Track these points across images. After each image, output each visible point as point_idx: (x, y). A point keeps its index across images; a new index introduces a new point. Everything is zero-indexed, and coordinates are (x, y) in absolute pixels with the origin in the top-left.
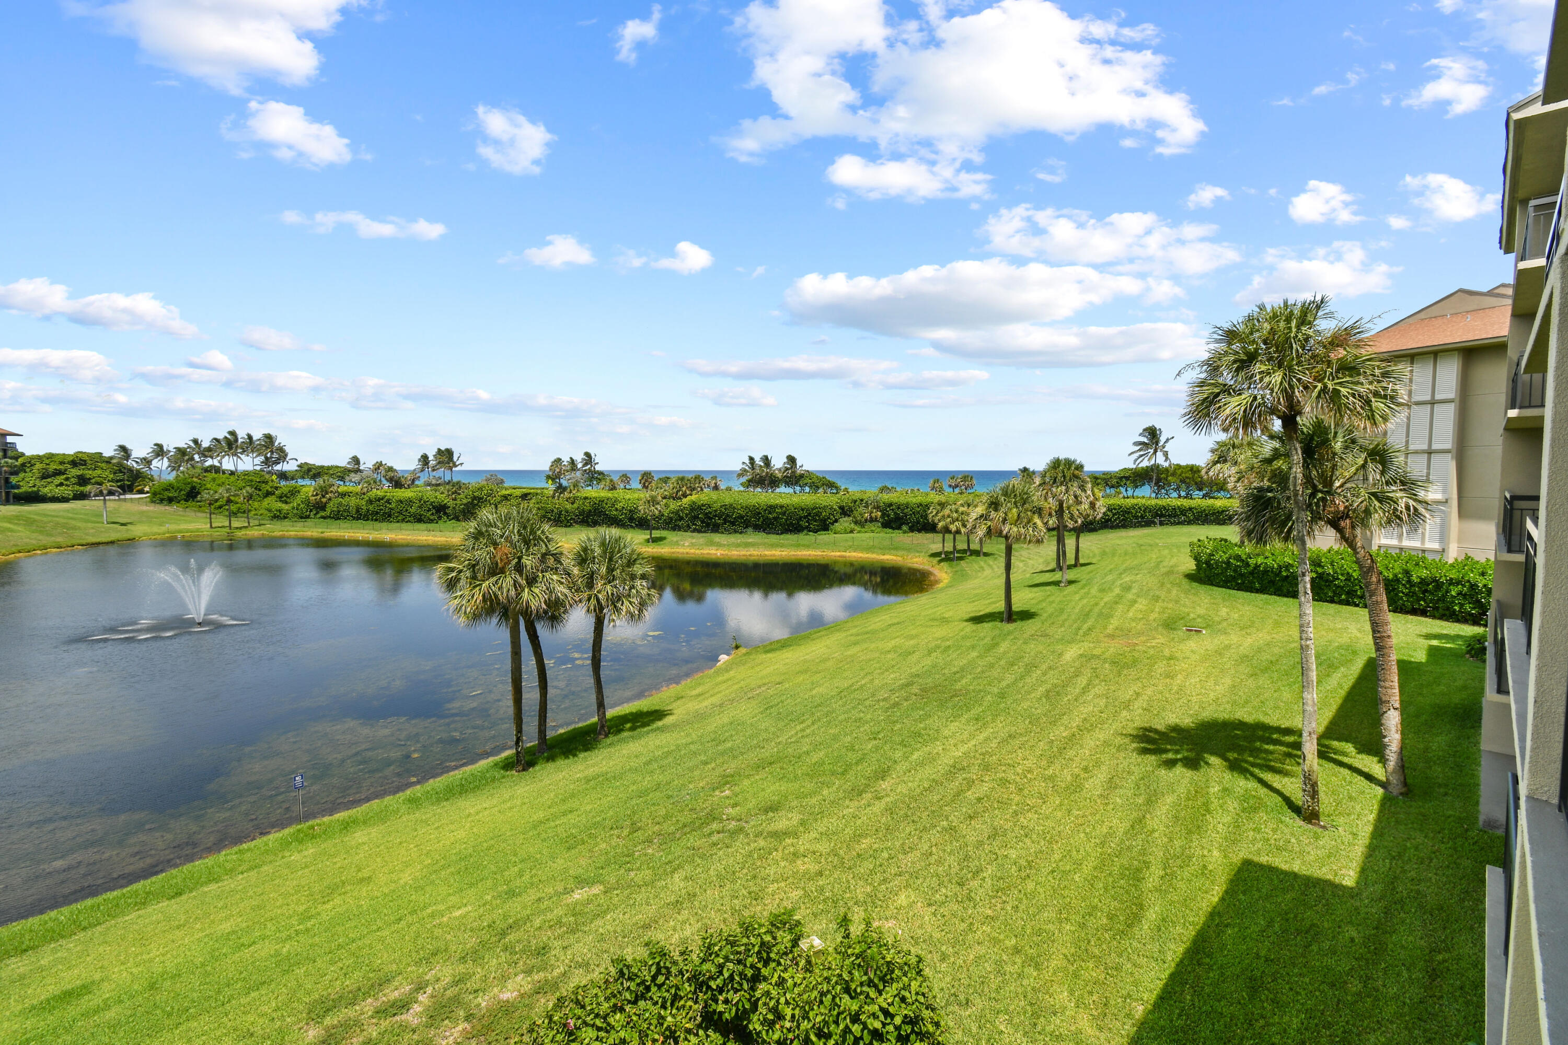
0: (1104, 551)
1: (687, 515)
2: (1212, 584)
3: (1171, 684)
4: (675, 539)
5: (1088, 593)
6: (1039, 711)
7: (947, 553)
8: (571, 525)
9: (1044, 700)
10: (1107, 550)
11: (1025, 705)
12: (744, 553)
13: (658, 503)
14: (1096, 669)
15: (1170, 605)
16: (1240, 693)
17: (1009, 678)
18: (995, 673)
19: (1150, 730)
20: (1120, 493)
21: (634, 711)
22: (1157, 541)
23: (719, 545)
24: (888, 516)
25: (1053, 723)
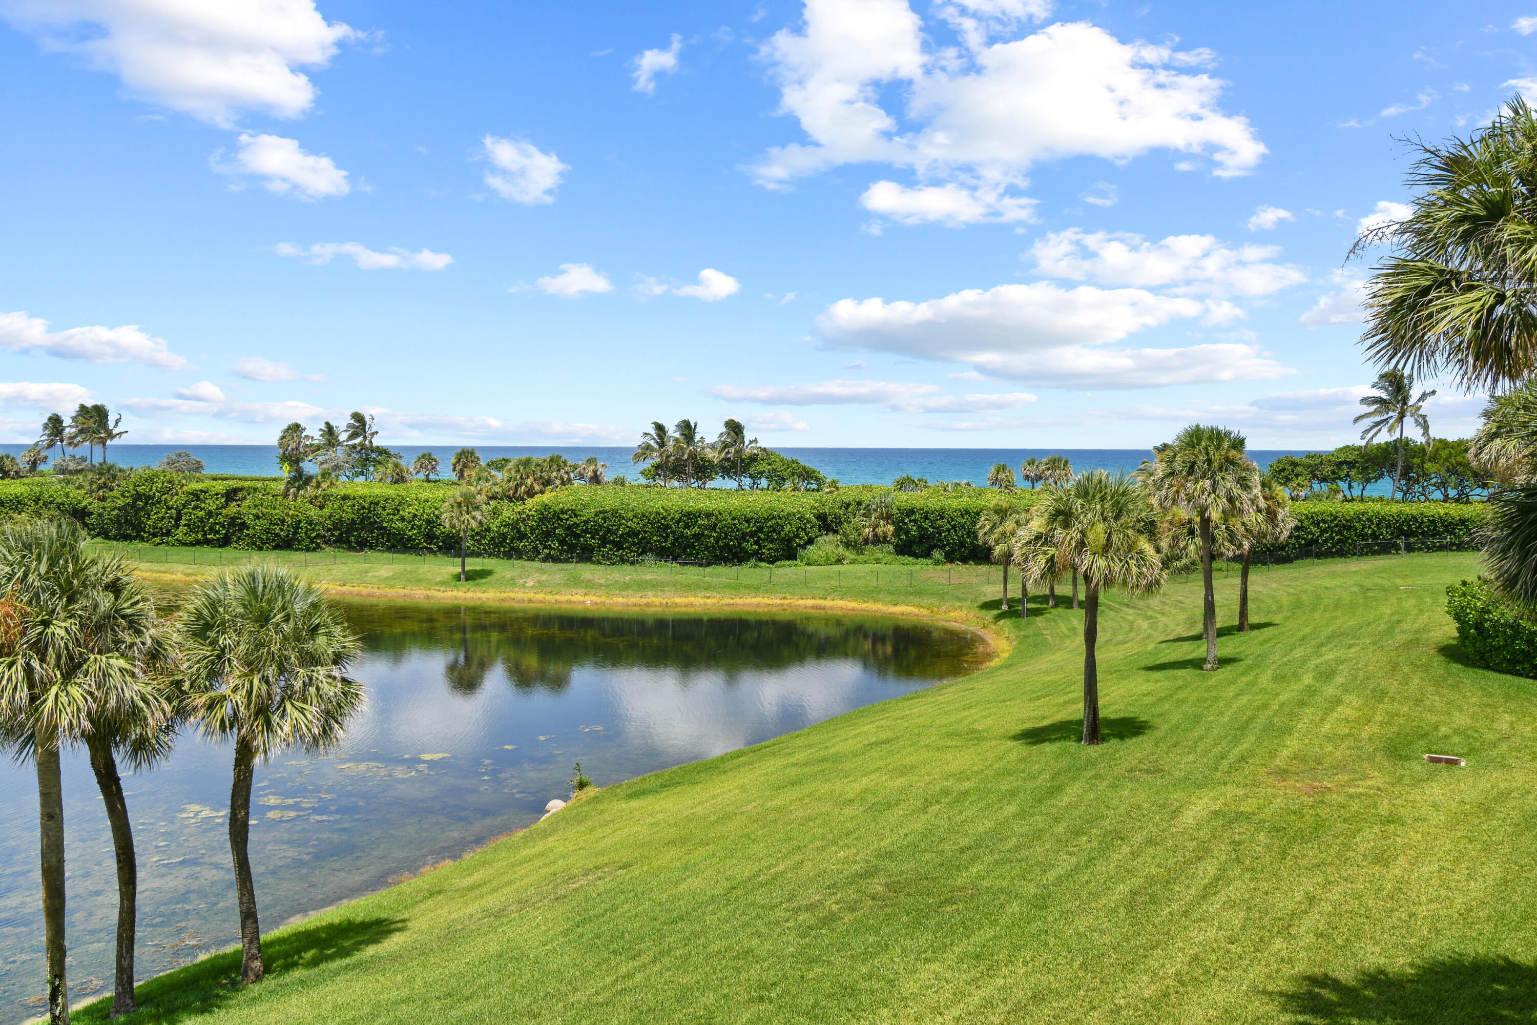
0: (1299, 600)
1: (533, 529)
2: (1488, 667)
3: (1382, 878)
4: (508, 575)
5: (1253, 684)
6: (1107, 939)
7: (1012, 602)
8: (318, 548)
9: (1122, 912)
10: (1304, 597)
11: (1082, 923)
12: (635, 600)
13: (477, 508)
14: (1240, 843)
15: (1405, 709)
16: (1516, 898)
17: (1066, 862)
18: (1039, 851)
19: (1324, 981)
20: (1336, 491)
21: (337, 921)
22: (1399, 581)
23: (590, 586)
24: (907, 532)
25: (1129, 967)
